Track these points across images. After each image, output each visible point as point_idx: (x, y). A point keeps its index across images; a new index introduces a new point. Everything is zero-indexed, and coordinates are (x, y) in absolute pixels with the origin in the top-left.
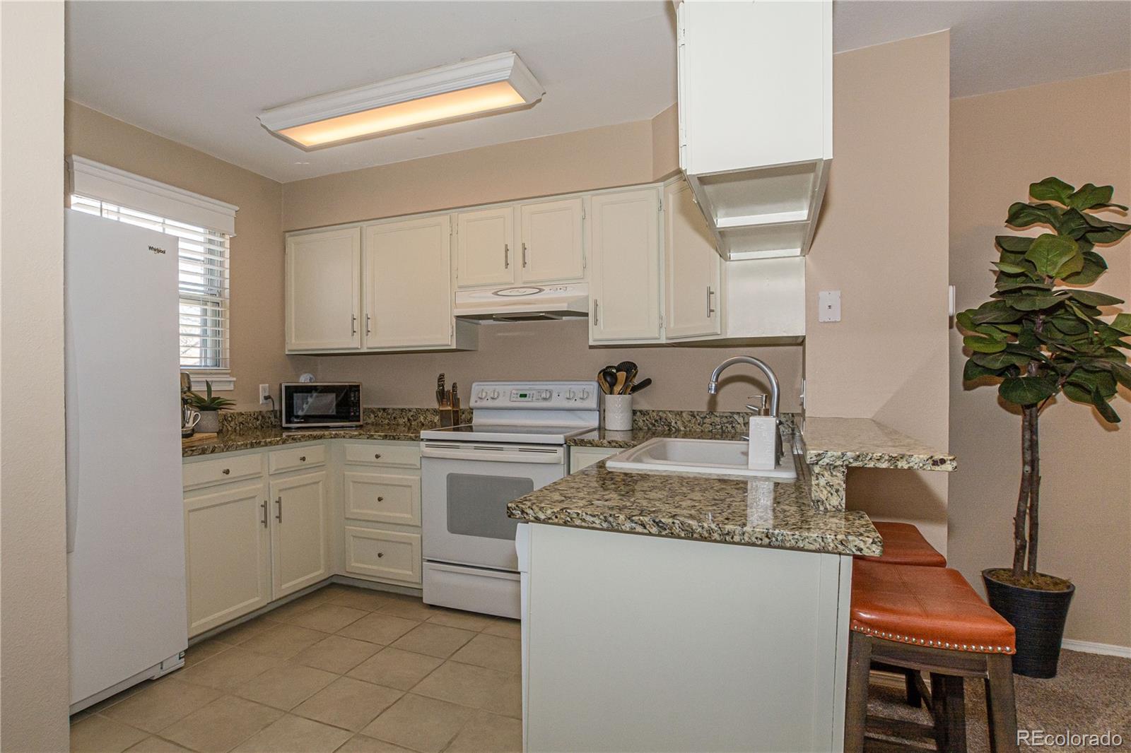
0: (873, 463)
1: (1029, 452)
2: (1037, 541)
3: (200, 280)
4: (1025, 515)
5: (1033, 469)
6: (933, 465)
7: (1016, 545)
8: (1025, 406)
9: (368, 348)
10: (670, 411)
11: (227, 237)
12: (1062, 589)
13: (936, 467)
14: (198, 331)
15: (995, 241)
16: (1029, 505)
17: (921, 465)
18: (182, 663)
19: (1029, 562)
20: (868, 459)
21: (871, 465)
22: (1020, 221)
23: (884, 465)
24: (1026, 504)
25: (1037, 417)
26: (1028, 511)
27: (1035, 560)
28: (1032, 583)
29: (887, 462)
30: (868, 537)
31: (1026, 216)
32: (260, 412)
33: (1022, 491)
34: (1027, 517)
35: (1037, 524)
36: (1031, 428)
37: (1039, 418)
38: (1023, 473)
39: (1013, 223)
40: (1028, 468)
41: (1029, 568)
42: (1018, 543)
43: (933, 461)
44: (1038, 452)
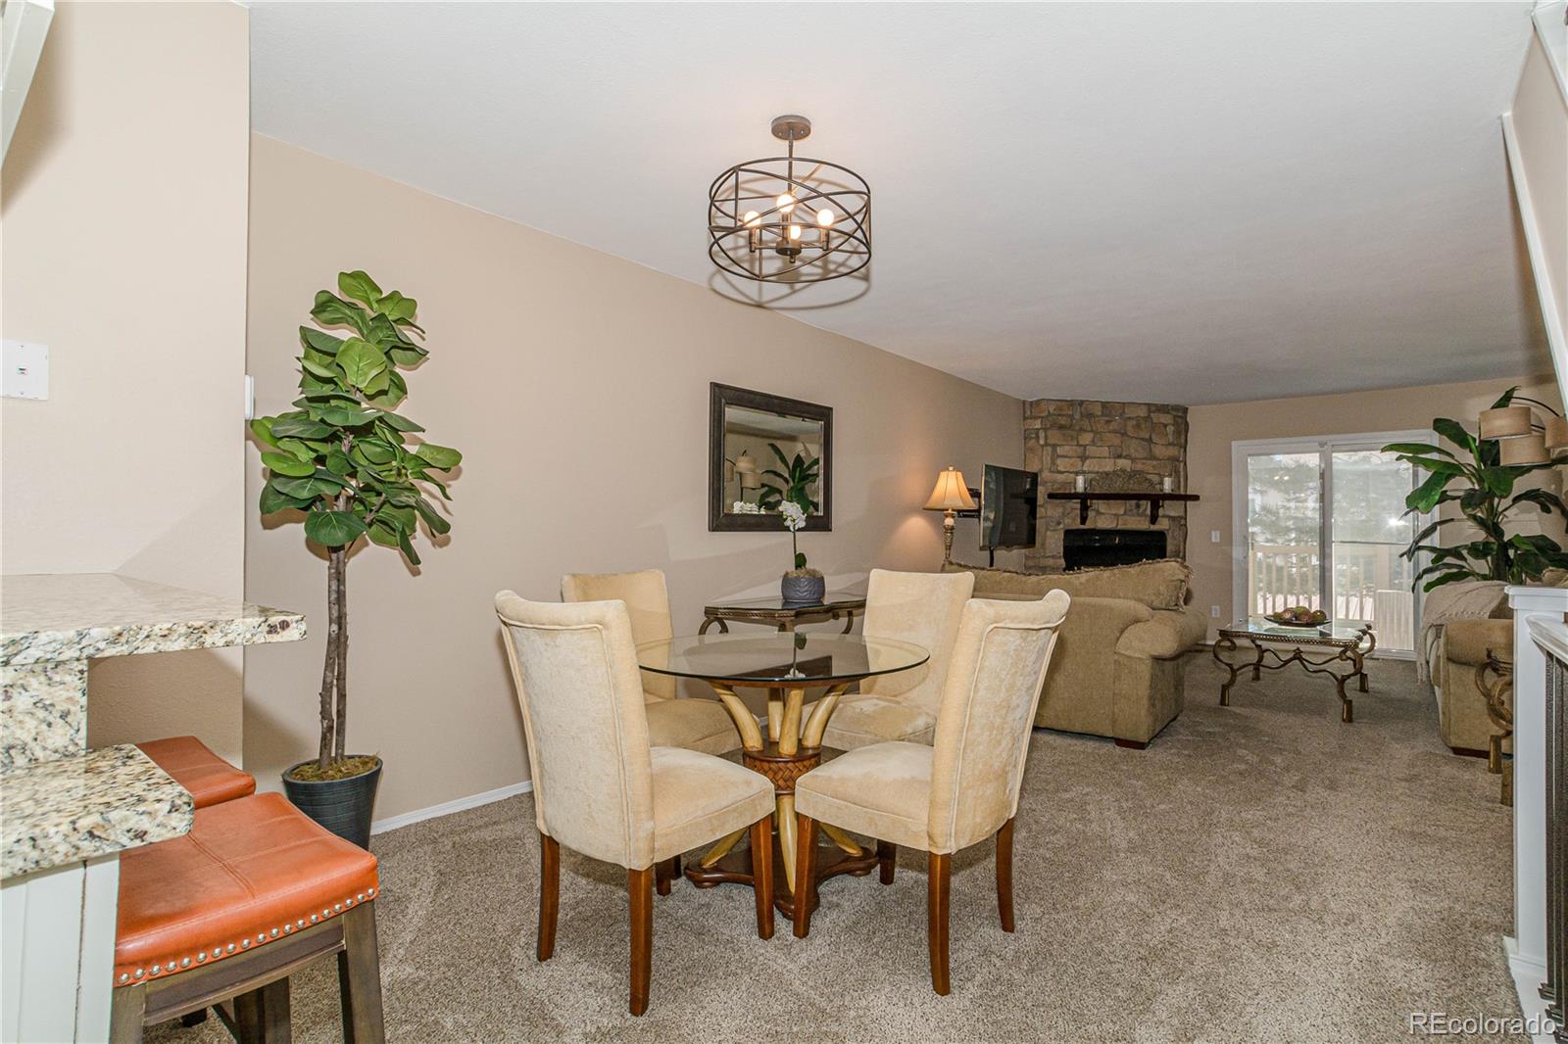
0: (153, 644)
1: (336, 607)
2: (345, 717)
4: (331, 687)
5: (340, 628)
6: (269, 632)
7: (323, 727)
8: (332, 548)
12: (371, 768)
13: (274, 635)
15: (299, 335)
16: (336, 674)
17: (248, 636)
19: (337, 745)
20: (141, 636)
21: (149, 648)
22: (326, 316)
23: (177, 645)
24: (333, 672)
25: (345, 564)
26: (335, 682)
27: (344, 740)
28: (341, 771)
29: (183, 638)
30: (159, 801)
31: (331, 312)
33: (329, 657)
34: (335, 690)
35: (345, 695)
36: (338, 576)
37: (348, 565)
38: (330, 634)
39: (320, 316)
40: (335, 627)
41: (336, 754)
42: (325, 726)
43: (269, 625)
44: (345, 606)
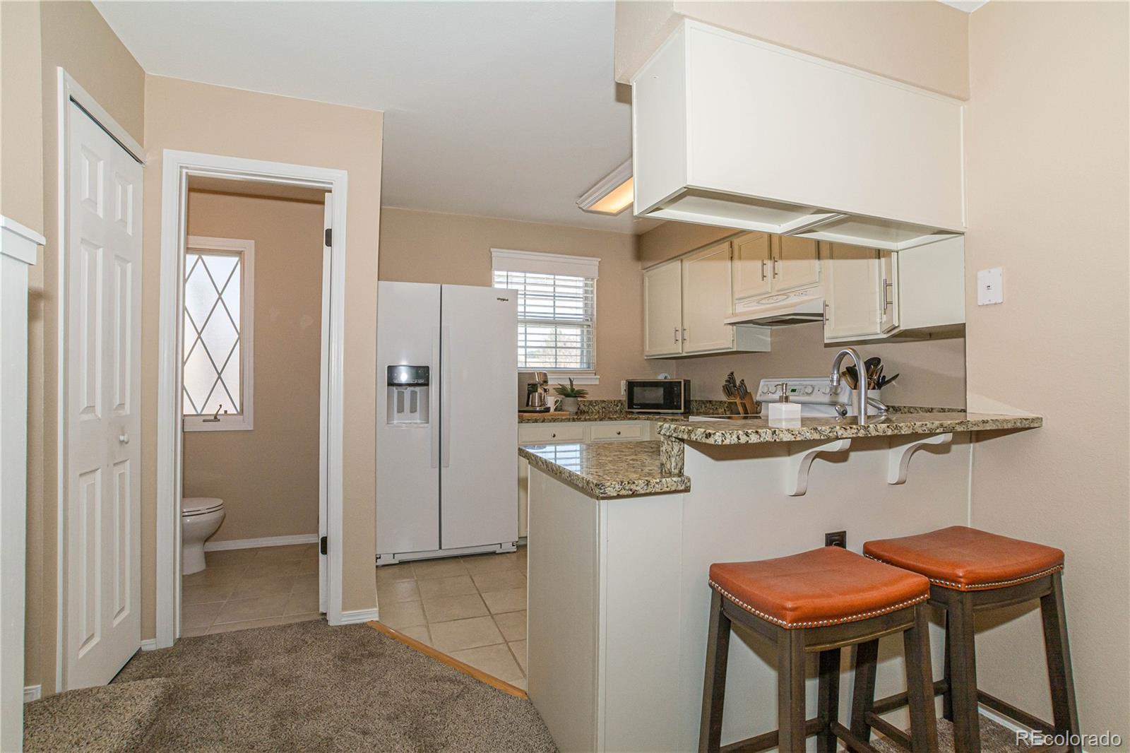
3: (581, 312)
9: (687, 353)
10: (921, 408)
11: (595, 280)
14: (579, 345)
18: (514, 549)
32: (620, 400)
